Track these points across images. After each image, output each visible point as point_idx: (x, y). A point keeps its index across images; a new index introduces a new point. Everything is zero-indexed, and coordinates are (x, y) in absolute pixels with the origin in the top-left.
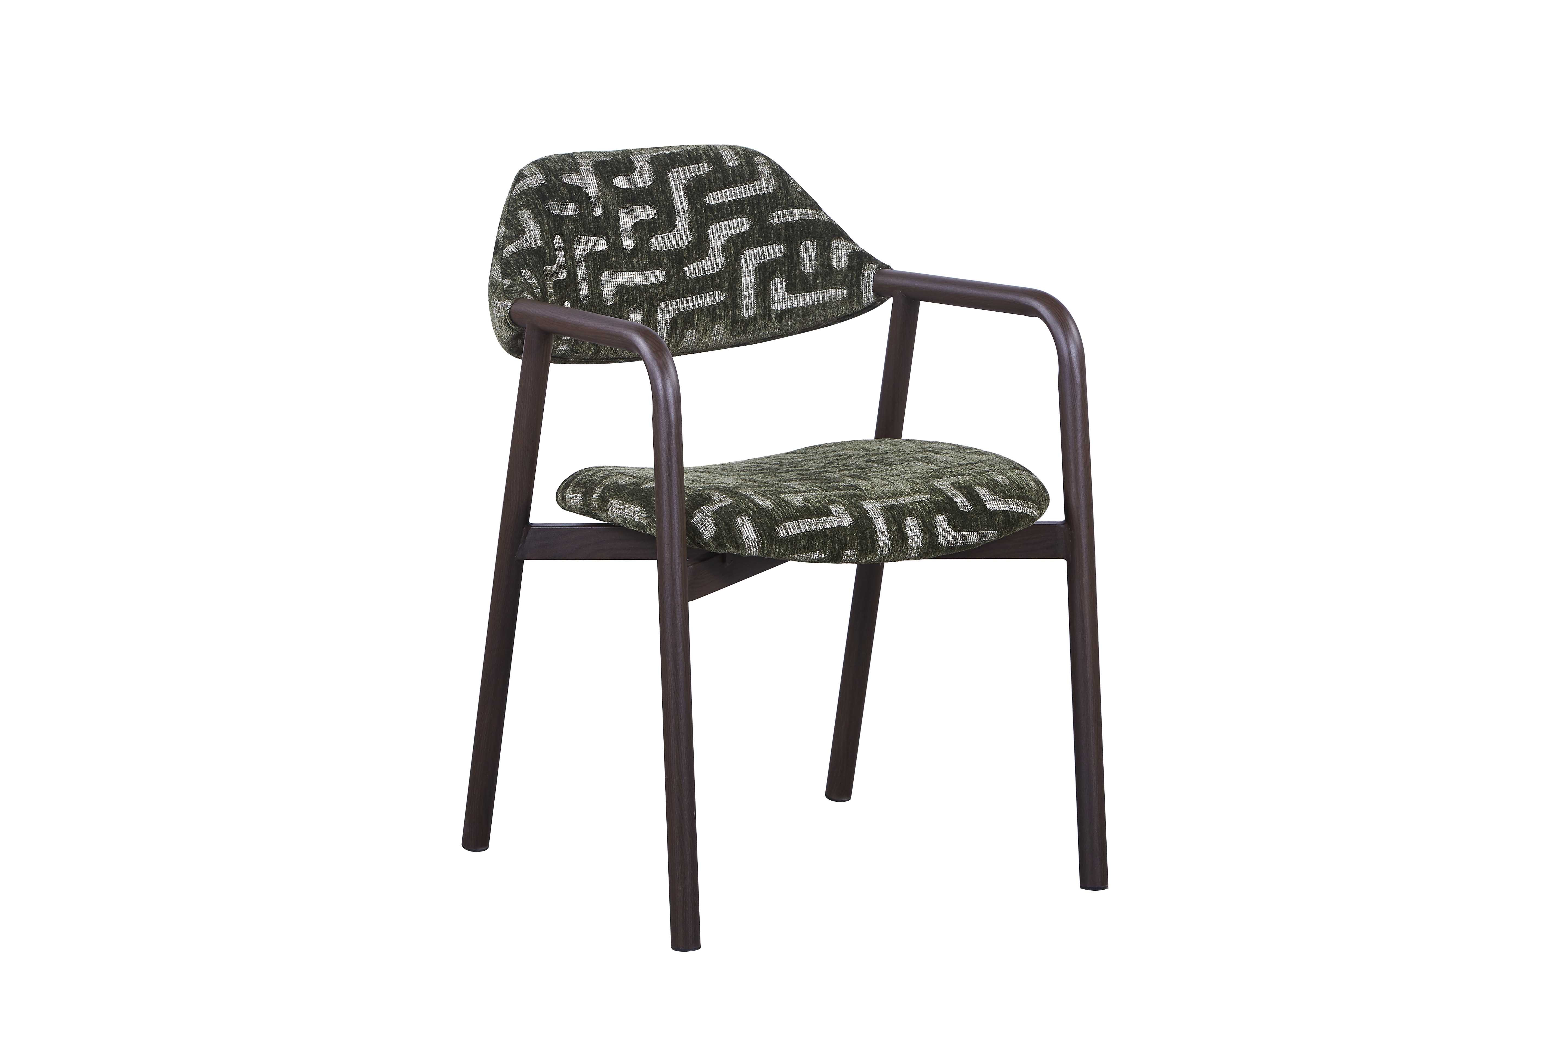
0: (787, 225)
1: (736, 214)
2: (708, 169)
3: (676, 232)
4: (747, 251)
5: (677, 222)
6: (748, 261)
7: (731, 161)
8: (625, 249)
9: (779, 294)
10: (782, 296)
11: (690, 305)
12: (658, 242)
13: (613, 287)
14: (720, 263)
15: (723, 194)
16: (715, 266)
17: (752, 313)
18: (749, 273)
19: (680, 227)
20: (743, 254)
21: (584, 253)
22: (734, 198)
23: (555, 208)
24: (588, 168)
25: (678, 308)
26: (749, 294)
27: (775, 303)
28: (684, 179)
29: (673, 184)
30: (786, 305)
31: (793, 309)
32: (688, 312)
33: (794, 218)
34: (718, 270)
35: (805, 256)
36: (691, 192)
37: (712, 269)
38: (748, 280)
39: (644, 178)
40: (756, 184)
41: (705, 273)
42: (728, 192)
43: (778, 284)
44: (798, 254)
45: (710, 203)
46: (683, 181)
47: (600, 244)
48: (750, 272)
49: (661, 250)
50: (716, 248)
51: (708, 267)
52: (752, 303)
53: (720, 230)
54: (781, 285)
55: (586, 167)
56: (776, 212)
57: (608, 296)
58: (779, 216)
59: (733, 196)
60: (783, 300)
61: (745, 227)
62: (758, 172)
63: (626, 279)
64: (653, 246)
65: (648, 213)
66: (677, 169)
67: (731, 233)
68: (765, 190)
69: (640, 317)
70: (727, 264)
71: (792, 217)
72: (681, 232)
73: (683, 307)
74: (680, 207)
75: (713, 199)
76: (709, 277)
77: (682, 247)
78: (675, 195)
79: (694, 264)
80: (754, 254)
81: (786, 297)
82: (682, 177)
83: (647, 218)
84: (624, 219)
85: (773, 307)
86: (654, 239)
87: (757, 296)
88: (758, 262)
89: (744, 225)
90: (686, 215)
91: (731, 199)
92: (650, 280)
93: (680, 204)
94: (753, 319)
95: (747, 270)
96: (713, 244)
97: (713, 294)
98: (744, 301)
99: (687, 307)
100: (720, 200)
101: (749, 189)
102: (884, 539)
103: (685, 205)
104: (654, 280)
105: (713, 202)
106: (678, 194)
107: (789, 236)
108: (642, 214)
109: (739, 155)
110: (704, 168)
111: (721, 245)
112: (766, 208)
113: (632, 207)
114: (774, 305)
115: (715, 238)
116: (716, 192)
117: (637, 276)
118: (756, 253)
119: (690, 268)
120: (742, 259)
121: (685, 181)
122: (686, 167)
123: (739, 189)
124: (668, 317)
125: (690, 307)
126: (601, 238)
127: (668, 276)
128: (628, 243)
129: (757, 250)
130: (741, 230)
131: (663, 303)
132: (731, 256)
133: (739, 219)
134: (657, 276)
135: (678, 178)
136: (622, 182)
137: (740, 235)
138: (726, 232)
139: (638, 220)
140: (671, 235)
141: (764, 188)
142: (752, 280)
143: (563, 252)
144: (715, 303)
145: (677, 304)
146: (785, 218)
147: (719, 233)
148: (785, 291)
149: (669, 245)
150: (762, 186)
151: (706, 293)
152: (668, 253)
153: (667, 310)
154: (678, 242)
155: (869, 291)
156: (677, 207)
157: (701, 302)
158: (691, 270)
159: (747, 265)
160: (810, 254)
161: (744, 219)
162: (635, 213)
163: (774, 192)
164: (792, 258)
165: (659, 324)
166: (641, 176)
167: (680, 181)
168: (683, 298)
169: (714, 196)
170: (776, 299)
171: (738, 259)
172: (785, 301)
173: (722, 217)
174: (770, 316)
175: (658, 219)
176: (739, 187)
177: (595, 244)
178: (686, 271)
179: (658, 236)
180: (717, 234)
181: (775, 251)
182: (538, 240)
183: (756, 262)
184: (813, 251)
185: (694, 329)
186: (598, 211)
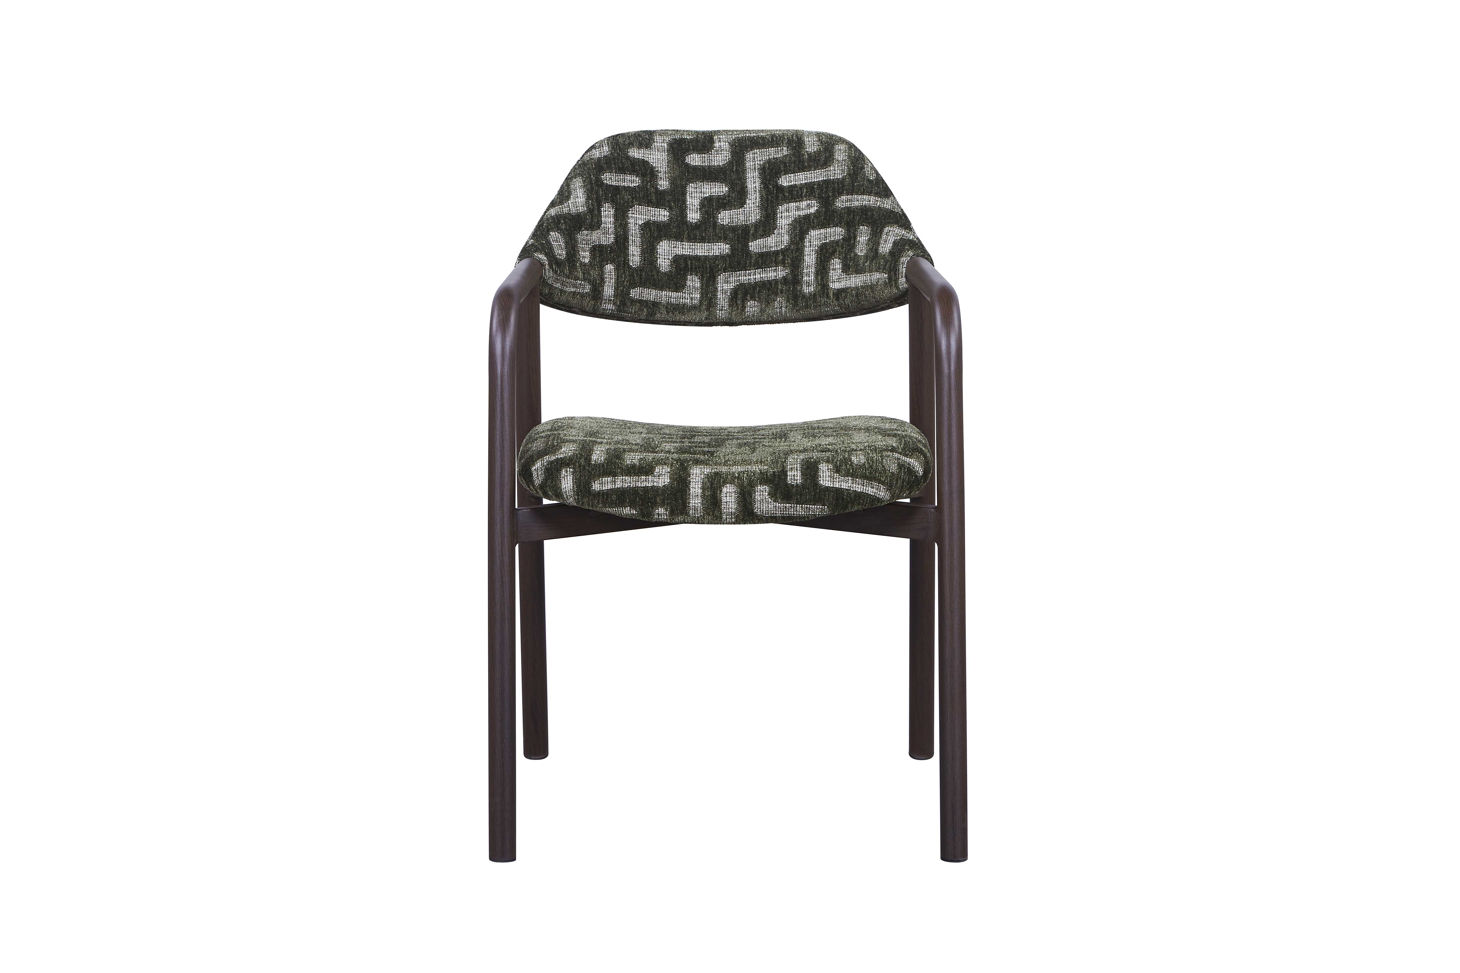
0: (849, 210)
1: (806, 196)
2: (785, 153)
3: (745, 209)
4: (812, 231)
5: (747, 200)
6: (812, 241)
7: (811, 147)
8: (689, 221)
9: (836, 274)
10: (839, 276)
11: (752, 278)
12: (725, 217)
13: (670, 255)
14: (785, 241)
15: (796, 177)
16: (780, 243)
17: (812, 290)
18: (811, 252)
19: (750, 205)
20: (808, 234)
21: (641, 222)
22: (806, 182)
23: (610, 179)
24: (663, 144)
25: (739, 280)
26: (809, 272)
27: (832, 282)
28: (760, 161)
29: (749, 164)
30: (842, 284)
31: (847, 288)
32: (749, 284)
33: (856, 204)
34: (783, 247)
35: (860, 240)
36: (765, 173)
37: (777, 245)
38: (810, 259)
39: (720, 157)
40: (829, 169)
41: (770, 249)
42: (801, 176)
43: (836, 264)
44: (855, 238)
45: (783, 184)
46: (759, 162)
47: (662, 215)
48: (813, 251)
49: (728, 225)
50: (783, 227)
51: (773, 244)
52: (812, 280)
53: (788, 210)
54: (839, 266)
55: (661, 143)
56: (842, 197)
57: (663, 264)
58: (844, 201)
59: (805, 179)
60: (839, 280)
61: (813, 209)
62: (833, 159)
63: (685, 249)
64: (720, 221)
65: (719, 189)
66: (756, 150)
67: (799, 213)
68: (836, 175)
69: (699, 285)
70: (792, 242)
71: (855, 203)
72: (750, 209)
73: (745, 279)
74: (752, 186)
75: (785, 181)
76: (773, 253)
77: (750, 224)
78: (749, 174)
79: (760, 240)
80: (818, 235)
81: (842, 277)
82: (759, 158)
83: (717, 194)
84: (692, 194)
85: (831, 285)
86: (722, 214)
87: (817, 274)
88: (821, 242)
89: (812, 207)
90: (757, 194)
91: (804, 182)
92: (712, 252)
93: (753, 183)
94: (814, 296)
95: (810, 249)
96: (781, 223)
97: (776, 269)
98: (805, 278)
99: (749, 279)
100: (792, 183)
101: (821, 174)
102: (696, 502)
103: (757, 185)
104: (717, 252)
105: (785, 184)
106: (752, 174)
107: (850, 220)
108: (712, 191)
109: (822, 142)
110: (783, 152)
111: (788, 225)
112: (833, 192)
113: (702, 183)
114: (832, 284)
115: (783, 218)
116: (790, 175)
117: (699, 247)
118: (820, 233)
119: (755, 244)
120: (806, 238)
121: (761, 163)
122: (765, 150)
123: (811, 173)
124: (729, 287)
125: (752, 280)
126: (663, 210)
127: (732, 249)
128: (693, 216)
129: (821, 231)
130: (808, 212)
131: (724, 273)
132: (796, 235)
133: (808, 201)
134: (721, 248)
135: (754, 160)
136: (694, 160)
137: (807, 217)
138: (794, 212)
139: (707, 196)
140: (739, 211)
141: (835, 173)
142: (813, 259)
143: (612, 220)
144: (777, 278)
145: (739, 276)
146: (849, 203)
147: (788, 213)
148: (841, 272)
149: (736, 220)
150: (834, 172)
151: (769, 268)
152: (734, 229)
153: (728, 281)
154: (746, 219)
155: (902, 277)
156: (750, 186)
157: (764, 276)
158: (755, 246)
159: (811, 245)
160: (864, 239)
161: (813, 201)
162: (705, 189)
163: (844, 179)
164: (850, 240)
165: (719, 293)
166: (718, 155)
167: (756, 162)
168: (746, 271)
169: (787, 178)
170: (834, 278)
171: (802, 239)
172: (841, 281)
173: (792, 198)
174: (828, 294)
175: (729, 196)
176: (813, 172)
177: (655, 214)
178: (751, 246)
179: (727, 211)
180: (785, 214)
181: (836, 233)
182: (581, 206)
183: (819, 243)
184: (867, 236)
185: (755, 301)
186: (663, 184)
